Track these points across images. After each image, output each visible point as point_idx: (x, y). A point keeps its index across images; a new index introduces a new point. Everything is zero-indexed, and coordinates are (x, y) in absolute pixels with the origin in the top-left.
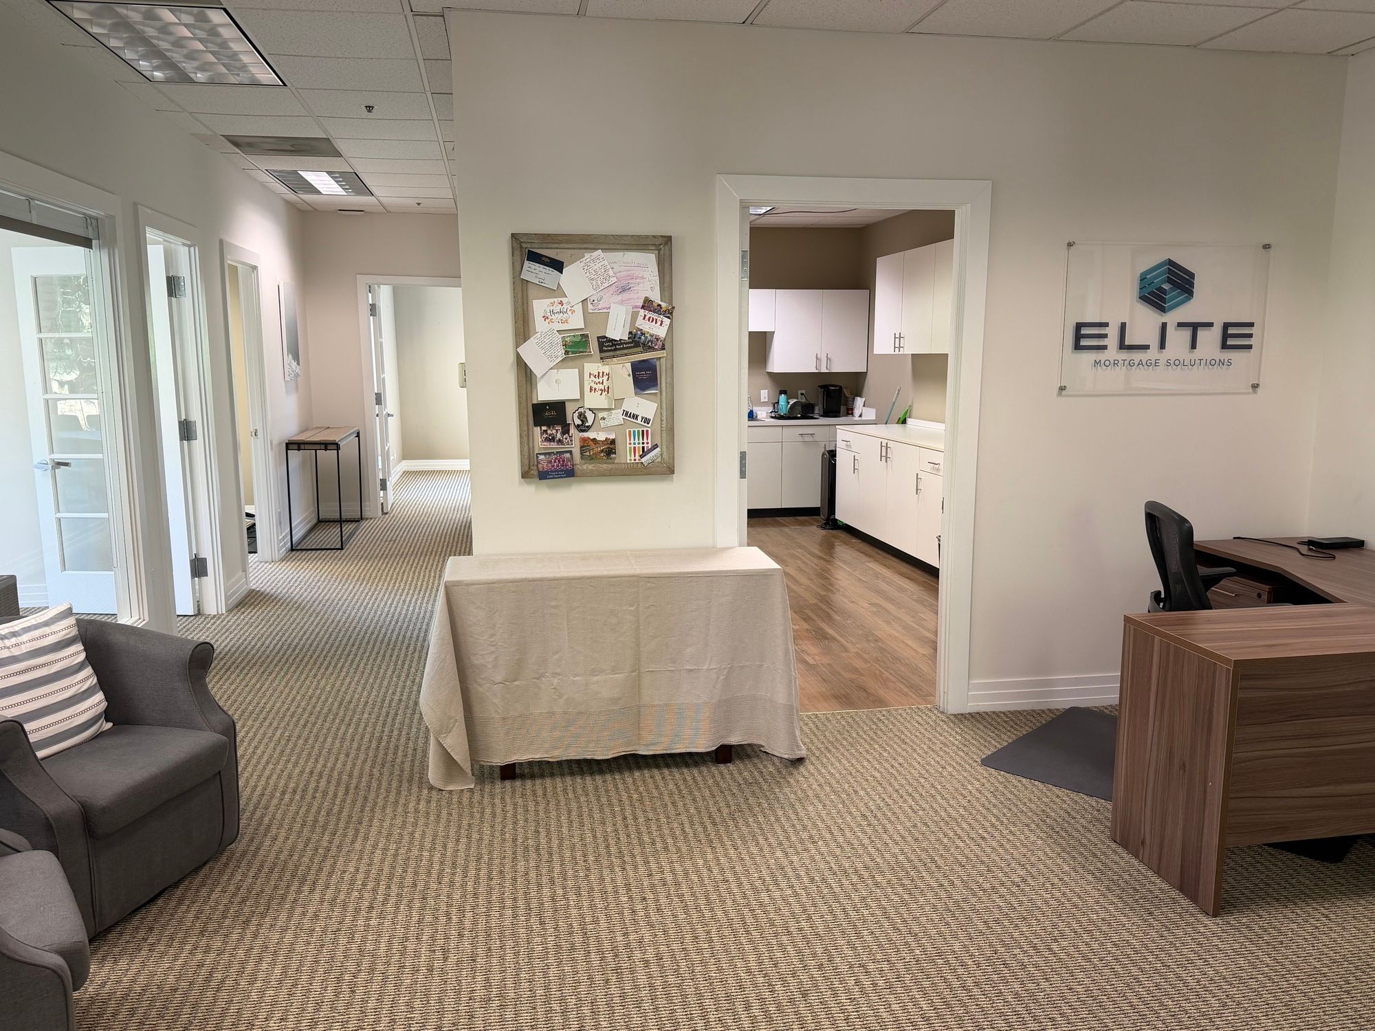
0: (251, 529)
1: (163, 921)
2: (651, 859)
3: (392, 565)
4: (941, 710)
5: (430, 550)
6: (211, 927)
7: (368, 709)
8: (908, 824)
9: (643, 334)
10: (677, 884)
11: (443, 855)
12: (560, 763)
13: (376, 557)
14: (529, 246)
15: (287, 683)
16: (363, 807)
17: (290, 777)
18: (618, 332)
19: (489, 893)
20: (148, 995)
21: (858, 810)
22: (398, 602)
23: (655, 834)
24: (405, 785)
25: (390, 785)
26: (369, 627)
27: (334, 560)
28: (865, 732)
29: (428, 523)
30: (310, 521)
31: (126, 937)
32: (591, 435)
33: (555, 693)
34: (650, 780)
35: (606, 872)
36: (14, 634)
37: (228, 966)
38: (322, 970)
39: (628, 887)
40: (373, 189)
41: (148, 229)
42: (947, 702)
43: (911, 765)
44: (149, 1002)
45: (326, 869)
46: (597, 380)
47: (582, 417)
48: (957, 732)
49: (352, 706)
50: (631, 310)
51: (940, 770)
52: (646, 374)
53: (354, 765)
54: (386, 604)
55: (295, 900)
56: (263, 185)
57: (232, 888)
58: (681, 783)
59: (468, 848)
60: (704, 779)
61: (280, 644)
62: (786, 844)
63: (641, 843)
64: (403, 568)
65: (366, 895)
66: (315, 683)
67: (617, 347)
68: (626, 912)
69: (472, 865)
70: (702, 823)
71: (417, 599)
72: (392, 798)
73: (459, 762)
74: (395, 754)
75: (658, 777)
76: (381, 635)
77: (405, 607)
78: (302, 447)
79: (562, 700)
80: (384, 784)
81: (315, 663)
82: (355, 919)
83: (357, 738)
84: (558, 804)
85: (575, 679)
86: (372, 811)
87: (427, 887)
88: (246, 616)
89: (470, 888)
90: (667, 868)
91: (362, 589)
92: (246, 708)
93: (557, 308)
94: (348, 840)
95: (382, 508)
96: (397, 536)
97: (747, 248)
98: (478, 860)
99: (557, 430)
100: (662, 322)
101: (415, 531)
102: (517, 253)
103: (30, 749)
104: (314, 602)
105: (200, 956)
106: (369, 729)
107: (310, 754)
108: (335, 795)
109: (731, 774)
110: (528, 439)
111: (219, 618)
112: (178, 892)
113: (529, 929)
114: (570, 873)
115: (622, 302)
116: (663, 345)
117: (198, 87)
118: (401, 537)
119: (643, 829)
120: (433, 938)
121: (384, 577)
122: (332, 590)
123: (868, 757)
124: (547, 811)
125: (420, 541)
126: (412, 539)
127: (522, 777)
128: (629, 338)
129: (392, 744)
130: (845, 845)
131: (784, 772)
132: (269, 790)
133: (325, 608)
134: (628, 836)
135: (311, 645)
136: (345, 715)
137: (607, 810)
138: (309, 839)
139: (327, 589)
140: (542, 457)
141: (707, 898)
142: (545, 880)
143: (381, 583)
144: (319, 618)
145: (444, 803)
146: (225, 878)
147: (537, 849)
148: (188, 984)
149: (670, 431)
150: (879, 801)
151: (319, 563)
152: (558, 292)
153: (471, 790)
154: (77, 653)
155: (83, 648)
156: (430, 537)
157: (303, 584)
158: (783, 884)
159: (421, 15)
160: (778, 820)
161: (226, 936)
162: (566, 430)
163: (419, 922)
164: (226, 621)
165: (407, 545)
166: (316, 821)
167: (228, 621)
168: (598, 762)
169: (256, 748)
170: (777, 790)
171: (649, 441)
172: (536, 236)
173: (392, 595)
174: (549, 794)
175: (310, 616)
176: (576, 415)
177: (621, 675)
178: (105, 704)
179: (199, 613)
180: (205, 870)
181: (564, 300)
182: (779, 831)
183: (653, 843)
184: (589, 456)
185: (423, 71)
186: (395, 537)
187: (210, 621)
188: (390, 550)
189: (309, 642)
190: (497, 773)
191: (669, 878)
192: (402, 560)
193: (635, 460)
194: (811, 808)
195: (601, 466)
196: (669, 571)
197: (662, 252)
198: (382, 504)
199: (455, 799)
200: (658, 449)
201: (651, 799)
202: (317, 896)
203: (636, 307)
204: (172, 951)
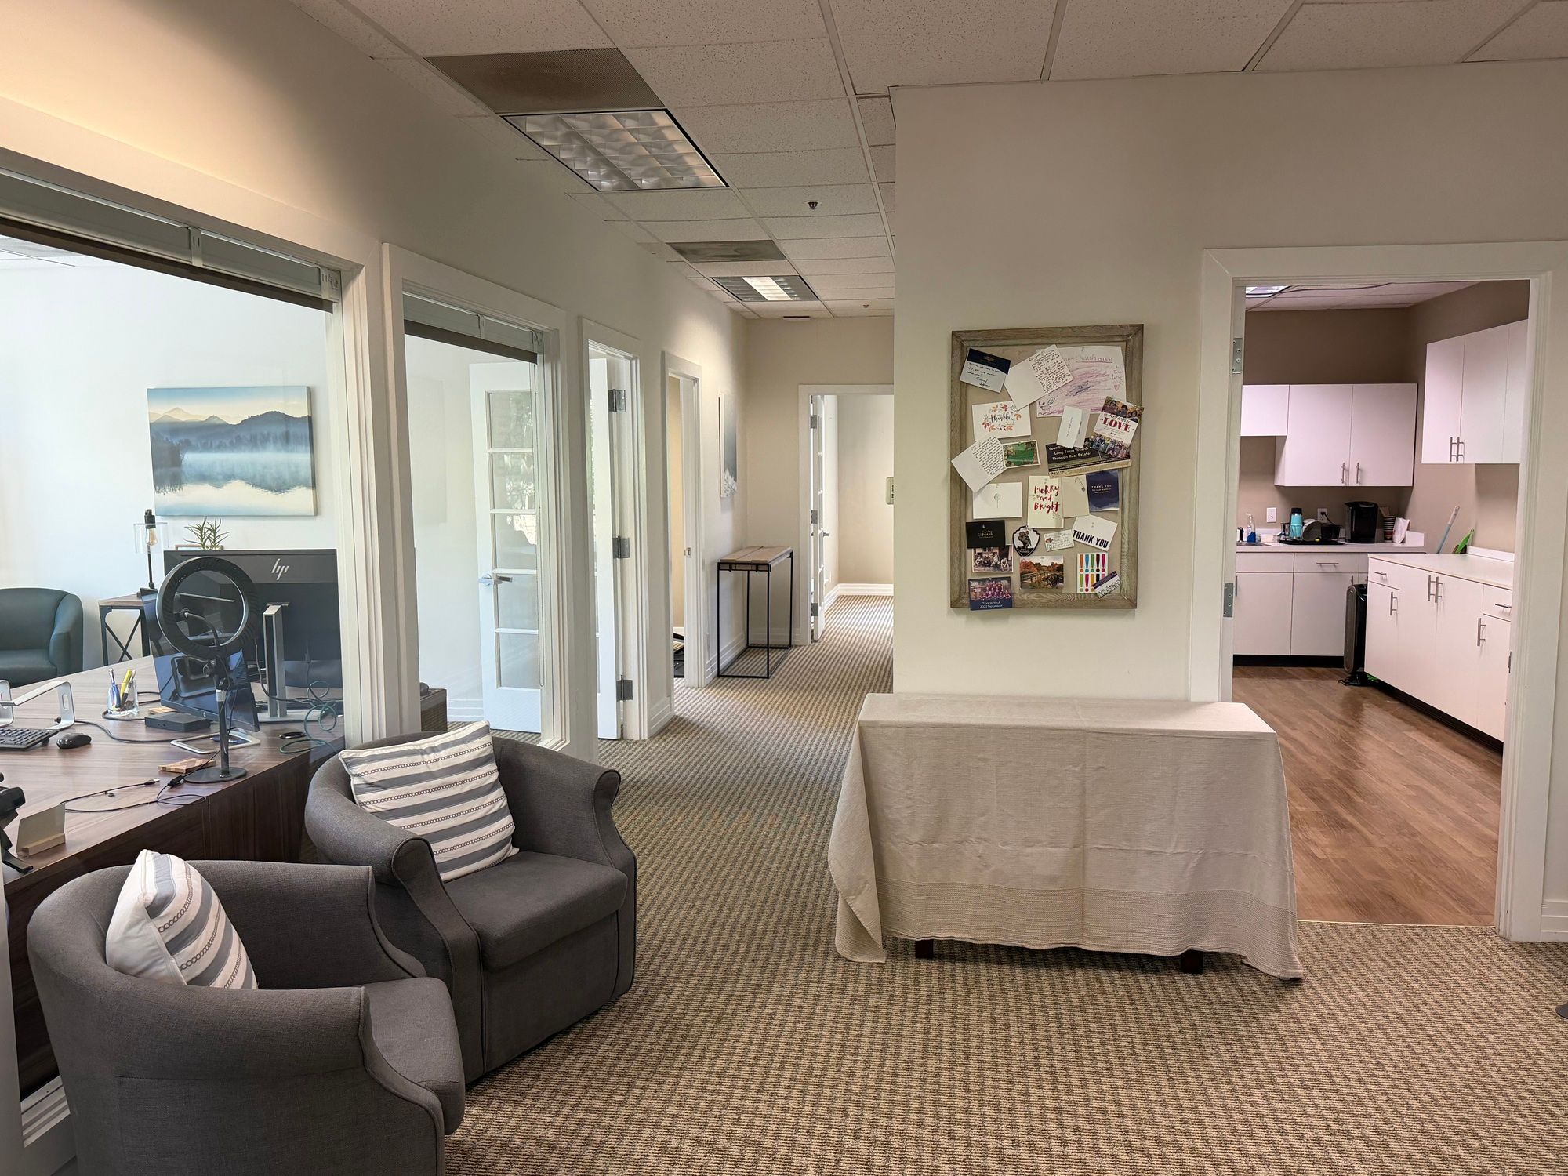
0: (679, 654)
1: (549, 1069)
2: (1090, 1081)
3: (817, 698)
4: (1501, 934)
5: (858, 684)
6: (595, 1084)
7: (778, 858)
8: (1443, 1083)
9: (1103, 441)
10: (1121, 1117)
11: (846, 1038)
12: (986, 947)
13: (802, 689)
14: (971, 345)
15: (700, 820)
16: (764, 968)
17: (692, 925)
18: (1070, 437)
19: (893, 1091)
20: (526, 1149)
21: (1372, 1054)
22: (820, 740)
23: (1097, 1050)
24: (810, 949)
25: (795, 946)
26: (787, 765)
27: (759, 689)
28: (1388, 953)
29: (859, 653)
30: (738, 647)
31: (513, 1082)
32: (1034, 559)
33: (980, 862)
34: (1095, 983)
35: (1033, 1088)
36: (433, 750)
37: (607, 1131)
38: (703, 1151)
39: (1058, 1109)
40: (818, 293)
41: (590, 341)
42: (1511, 925)
43: (1451, 1003)
44: (526, 1157)
45: (719, 1035)
46: (1044, 495)
47: (1025, 538)
48: (1522, 967)
49: (763, 851)
50: (1089, 412)
51: (1495, 1015)
52: (1104, 488)
53: (759, 918)
54: (807, 741)
55: (683, 1067)
56: (710, 294)
57: (621, 1042)
58: (1134, 990)
59: (873, 1034)
60: (1165, 989)
61: (697, 777)
62: (1268, 1087)
63: (1079, 1058)
64: (829, 702)
65: (758, 1072)
66: (727, 822)
67: (1070, 456)
68: (1054, 1142)
69: (876, 1056)
70: (1158, 1045)
71: (840, 738)
72: (795, 962)
73: (869, 930)
74: (803, 911)
75: (1106, 981)
76: (799, 775)
77: (827, 746)
78: (734, 567)
79: (988, 871)
80: (789, 944)
81: (729, 801)
82: (743, 1099)
83: (764, 888)
84: (980, 997)
85: (1005, 848)
86: (773, 974)
87: (824, 1073)
88: (669, 744)
89: (872, 1082)
90: (1109, 1095)
91: (784, 722)
92: (657, 843)
93: (1001, 413)
94: (745, 1004)
95: (812, 636)
96: (825, 667)
97: (1242, 335)
98: (884, 1050)
99: (993, 553)
100: (1127, 426)
101: (845, 662)
102: (958, 352)
103: (436, 870)
104: (735, 733)
105: (582, 1114)
106: (778, 880)
107: (714, 902)
108: (737, 950)
109: (1201, 988)
110: (960, 561)
111: (641, 744)
112: (569, 1039)
113: (936, 1143)
114: (989, 1082)
115: (1078, 405)
116: (1128, 453)
117: (644, 194)
118: (830, 668)
119: (1082, 1042)
120: (825, 1134)
121: (807, 711)
122: (754, 721)
123: (1390, 987)
124: (966, 1004)
125: (848, 674)
126: (840, 670)
127: (941, 957)
128: (1085, 446)
129: (800, 899)
130: (1349, 1099)
131: (1272, 993)
132: (671, 935)
133: (745, 741)
134: (1063, 1048)
135: (727, 781)
136: (754, 860)
137: (1038, 1012)
138: (704, 998)
139: (749, 720)
140: (975, 584)
141: (1158, 1140)
142: (959, 1085)
143: (804, 717)
144: (738, 751)
145: (850, 976)
146: (616, 1031)
147: (952, 1048)
148: (566, 1143)
149: (1133, 557)
150: (1402, 1047)
151: (743, 692)
152: (1003, 395)
153: (881, 965)
154: (489, 773)
155: (496, 768)
156: (860, 669)
157: (725, 713)
158: (1261, 1138)
159: (865, 98)
160: (1259, 1054)
161: (610, 1096)
162: (1004, 554)
163: (812, 1113)
164: (647, 748)
165: (834, 677)
166: (714, 978)
167: (649, 748)
168: (1032, 952)
169: (662, 888)
170: (1261, 1016)
171: (1106, 568)
172: (980, 333)
173: (814, 732)
174: (970, 983)
175: (730, 748)
176: (1017, 536)
177: (1061, 849)
178: (512, 828)
179: (622, 737)
180: (597, 1019)
181: (1008, 403)
182: (1260, 1069)
183: (1094, 1061)
184: (1031, 584)
185: (868, 158)
186: (822, 668)
187: (631, 747)
188: (816, 682)
189: (726, 776)
190: (912, 950)
191: (1111, 1107)
192: (828, 693)
193: (1087, 590)
194: (1305, 1045)
195: (1044, 595)
196: (1125, 726)
197: (1131, 343)
198: (813, 631)
199: (863, 974)
200: (1117, 578)
201: (1095, 1006)
202: (706, 1065)
203: (1096, 409)
204: (554, 1104)
